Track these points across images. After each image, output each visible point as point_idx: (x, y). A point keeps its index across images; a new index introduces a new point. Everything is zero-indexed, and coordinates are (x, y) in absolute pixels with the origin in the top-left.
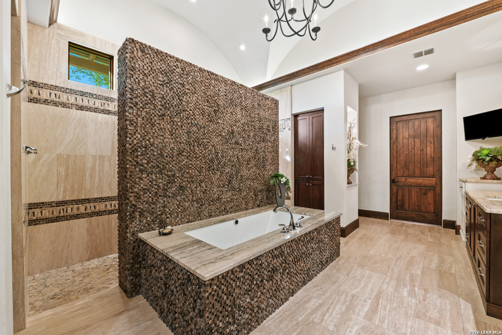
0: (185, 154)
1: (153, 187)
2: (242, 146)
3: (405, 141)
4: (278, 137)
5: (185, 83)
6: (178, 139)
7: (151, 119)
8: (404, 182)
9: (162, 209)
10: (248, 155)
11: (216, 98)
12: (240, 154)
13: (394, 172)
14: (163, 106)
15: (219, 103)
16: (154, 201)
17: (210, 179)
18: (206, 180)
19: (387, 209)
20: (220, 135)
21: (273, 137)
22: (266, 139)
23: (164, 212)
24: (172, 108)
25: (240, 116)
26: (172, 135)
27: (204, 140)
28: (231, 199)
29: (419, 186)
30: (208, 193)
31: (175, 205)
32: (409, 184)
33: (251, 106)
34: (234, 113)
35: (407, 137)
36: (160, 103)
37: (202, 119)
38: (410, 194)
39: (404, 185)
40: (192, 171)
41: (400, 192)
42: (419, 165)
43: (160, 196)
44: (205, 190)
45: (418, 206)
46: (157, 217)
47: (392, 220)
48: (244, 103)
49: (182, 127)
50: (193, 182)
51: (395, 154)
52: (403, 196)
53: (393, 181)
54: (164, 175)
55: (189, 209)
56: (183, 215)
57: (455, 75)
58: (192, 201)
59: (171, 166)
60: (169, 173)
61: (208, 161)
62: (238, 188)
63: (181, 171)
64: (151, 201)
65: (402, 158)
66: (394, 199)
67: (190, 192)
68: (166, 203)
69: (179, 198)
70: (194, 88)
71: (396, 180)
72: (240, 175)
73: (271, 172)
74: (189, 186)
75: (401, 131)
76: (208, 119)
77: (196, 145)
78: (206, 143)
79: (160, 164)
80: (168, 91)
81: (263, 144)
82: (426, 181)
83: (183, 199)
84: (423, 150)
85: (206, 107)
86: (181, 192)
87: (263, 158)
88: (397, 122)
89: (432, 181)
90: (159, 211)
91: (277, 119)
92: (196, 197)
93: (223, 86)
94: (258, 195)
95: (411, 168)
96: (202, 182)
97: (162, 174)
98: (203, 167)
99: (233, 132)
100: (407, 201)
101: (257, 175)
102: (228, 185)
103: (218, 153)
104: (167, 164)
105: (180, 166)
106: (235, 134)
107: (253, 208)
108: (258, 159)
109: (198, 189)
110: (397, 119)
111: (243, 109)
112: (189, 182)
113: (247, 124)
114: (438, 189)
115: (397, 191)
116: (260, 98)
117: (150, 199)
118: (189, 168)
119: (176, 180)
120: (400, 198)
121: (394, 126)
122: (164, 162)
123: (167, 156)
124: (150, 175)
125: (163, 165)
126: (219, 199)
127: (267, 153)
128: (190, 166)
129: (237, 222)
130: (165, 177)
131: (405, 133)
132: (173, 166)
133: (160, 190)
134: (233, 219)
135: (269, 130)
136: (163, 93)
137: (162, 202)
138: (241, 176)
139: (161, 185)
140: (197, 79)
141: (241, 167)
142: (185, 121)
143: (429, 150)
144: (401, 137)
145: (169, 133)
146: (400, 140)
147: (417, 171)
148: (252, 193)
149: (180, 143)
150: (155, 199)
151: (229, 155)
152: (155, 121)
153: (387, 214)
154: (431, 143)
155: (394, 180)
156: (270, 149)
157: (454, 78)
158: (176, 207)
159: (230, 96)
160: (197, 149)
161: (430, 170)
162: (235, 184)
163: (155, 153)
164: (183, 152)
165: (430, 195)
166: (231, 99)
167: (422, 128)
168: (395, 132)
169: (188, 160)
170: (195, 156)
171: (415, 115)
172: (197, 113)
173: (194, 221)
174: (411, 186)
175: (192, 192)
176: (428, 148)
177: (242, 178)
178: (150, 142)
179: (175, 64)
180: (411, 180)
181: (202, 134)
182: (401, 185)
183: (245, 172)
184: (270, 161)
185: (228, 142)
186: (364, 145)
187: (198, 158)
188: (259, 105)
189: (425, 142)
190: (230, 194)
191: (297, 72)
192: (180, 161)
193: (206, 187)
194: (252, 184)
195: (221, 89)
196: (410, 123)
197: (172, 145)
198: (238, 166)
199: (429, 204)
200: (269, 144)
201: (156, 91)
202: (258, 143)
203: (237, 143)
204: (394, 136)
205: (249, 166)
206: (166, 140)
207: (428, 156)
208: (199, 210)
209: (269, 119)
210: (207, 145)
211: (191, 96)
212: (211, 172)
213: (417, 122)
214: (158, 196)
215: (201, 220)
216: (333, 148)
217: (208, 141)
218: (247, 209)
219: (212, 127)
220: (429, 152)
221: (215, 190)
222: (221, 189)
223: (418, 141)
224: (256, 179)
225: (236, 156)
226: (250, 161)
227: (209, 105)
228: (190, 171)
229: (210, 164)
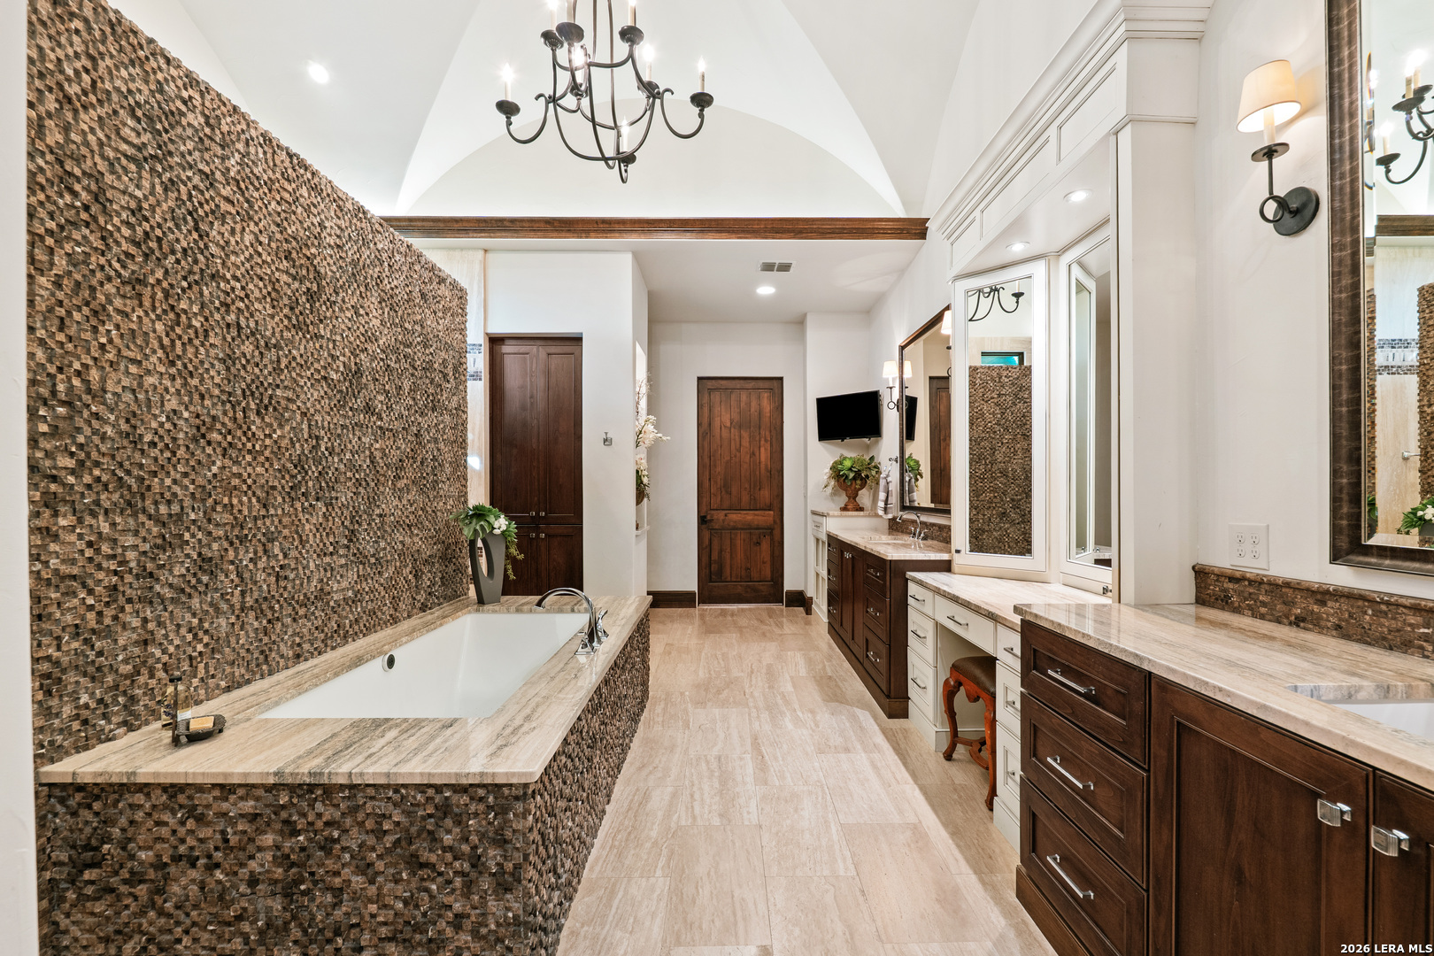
0: (215, 436)
1: (99, 567)
2: (381, 419)
3: (725, 434)
4: (464, 399)
5: (218, 175)
6: (195, 382)
7: (93, 289)
8: (723, 521)
9: (137, 651)
10: (398, 448)
11: (313, 250)
12: (378, 446)
13: (705, 500)
14: (137, 244)
15: (322, 271)
16: (107, 621)
17: (297, 527)
18: (286, 532)
19: (692, 586)
20: (325, 378)
21: (455, 398)
22: (439, 402)
23: (142, 665)
24: (171, 259)
25: (376, 322)
26: (172, 364)
27: (279, 392)
28: (357, 593)
29: (749, 528)
30: (292, 576)
31: (183, 631)
32: (732, 524)
33: (406, 297)
34: (362, 311)
35: (728, 425)
36: (126, 232)
37: (272, 317)
38: (732, 545)
39: (723, 529)
40: (241, 502)
41: (716, 543)
42: (747, 486)
43: (129, 601)
44: (282, 567)
45: (747, 569)
46: (116, 687)
47: (702, 607)
48: (386, 281)
49: (206, 336)
50: (243, 539)
51: (707, 461)
52: (721, 551)
53: (703, 520)
54: (142, 518)
55: (233, 640)
56: (212, 663)
57: (805, 315)
58: (242, 610)
59: (168, 482)
60: (163, 509)
61: (289, 465)
62: (373, 556)
63: (204, 501)
64: (93, 624)
65: (718, 469)
66: (705, 560)
67: (233, 576)
68: (151, 626)
69: (195, 603)
70: (248, 201)
71: (708, 518)
72: (377, 511)
73: (451, 502)
74: (231, 554)
75: (717, 410)
76: (289, 319)
77: (253, 406)
78: (283, 403)
79: (128, 473)
80: (159, 189)
81: (432, 418)
82: (760, 518)
83: (211, 604)
84: (754, 454)
85: (285, 278)
86: (205, 579)
87: (434, 459)
88: (710, 390)
89: (764, 518)
90: (126, 661)
91: (462, 345)
92: (256, 595)
93: (333, 214)
94: (423, 573)
95: (734, 490)
96: (272, 540)
97: (135, 515)
98: (274, 488)
99: (358, 373)
100: (728, 561)
101: (420, 512)
102: (348, 547)
103: (317, 438)
104: (155, 474)
105: (200, 481)
106: (364, 380)
107: (409, 617)
108: (422, 463)
109: (261, 565)
110: (710, 384)
111: (387, 300)
112: (232, 544)
113: (396, 351)
114: (776, 532)
115: (710, 540)
116: (426, 274)
117: (91, 616)
118: (231, 490)
119: (187, 536)
120: (715, 556)
121: (706, 399)
122: (141, 466)
123: (153, 444)
124: (88, 520)
125: (141, 480)
126: (322, 594)
127: (442, 446)
128: (235, 482)
129: (391, 662)
130: (149, 524)
131: (724, 416)
132: (175, 482)
133: (128, 578)
134: (380, 654)
135: (445, 376)
136: (139, 193)
137: (136, 622)
138: (380, 516)
139: (131, 555)
140: (256, 171)
141: (382, 489)
142: (217, 316)
143: (764, 455)
144: (717, 423)
145: (160, 353)
146: (717, 431)
147: (745, 498)
148: (408, 570)
149: (202, 397)
150: (109, 613)
151: (349, 446)
152: (110, 302)
153: (693, 594)
154: (766, 441)
155: (705, 517)
156: (449, 434)
157: (800, 322)
158: (189, 637)
159: (350, 251)
160: (258, 421)
161: (765, 495)
162: (367, 545)
163: (109, 431)
164: (210, 429)
165: (765, 545)
166: (355, 263)
167: (752, 410)
168: (706, 410)
169: (227, 462)
170: (249, 446)
171: (742, 381)
172: (257, 294)
173: (248, 682)
174: (735, 528)
175: (239, 575)
176: (762, 450)
177: (383, 523)
178: (86, 382)
179: (185, 94)
180: (735, 517)
181: (270, 368)
182: (717, 527)
183: (390, 504)
184: (448, 469)
185: (346, 402)
186: (664, 438)
187: (261, 453)
188: (423, 296)
189: (757, 439)
190: (352, 575)
191: (513, 221)
192: (199, 462)
193: (285, 556)
194: (408, 540)
195: (327, 224)
196: (733, 396)
197: (172, 403)
198: (372, 484)
199: (764, 563)
200: (447, 418)
201: (109, 178)
202: (422, 414)
203: (369, 409)
204: (705, 421)
205: (401, 484)
206: (150, 380)
207: (763, 466)
208: (266, 640)
209: (446, 343)
210: (286, 409)
211: (238, 228)
212: (298, 505)
213: (744, 397)
214: (122, 600)
215: (270, 674)
216: (605, 440)
217: (290, 394)
218: (395, 621)
219: (302, 347)
220: (763, 459)
221: (312, 565)
222: (327, 559)
223: (745, 434)
224: (419, 524)
225: (367, 453)
226: (402, 468)
227: (293, 271)
228: (235, 501)
229: (295, 477)
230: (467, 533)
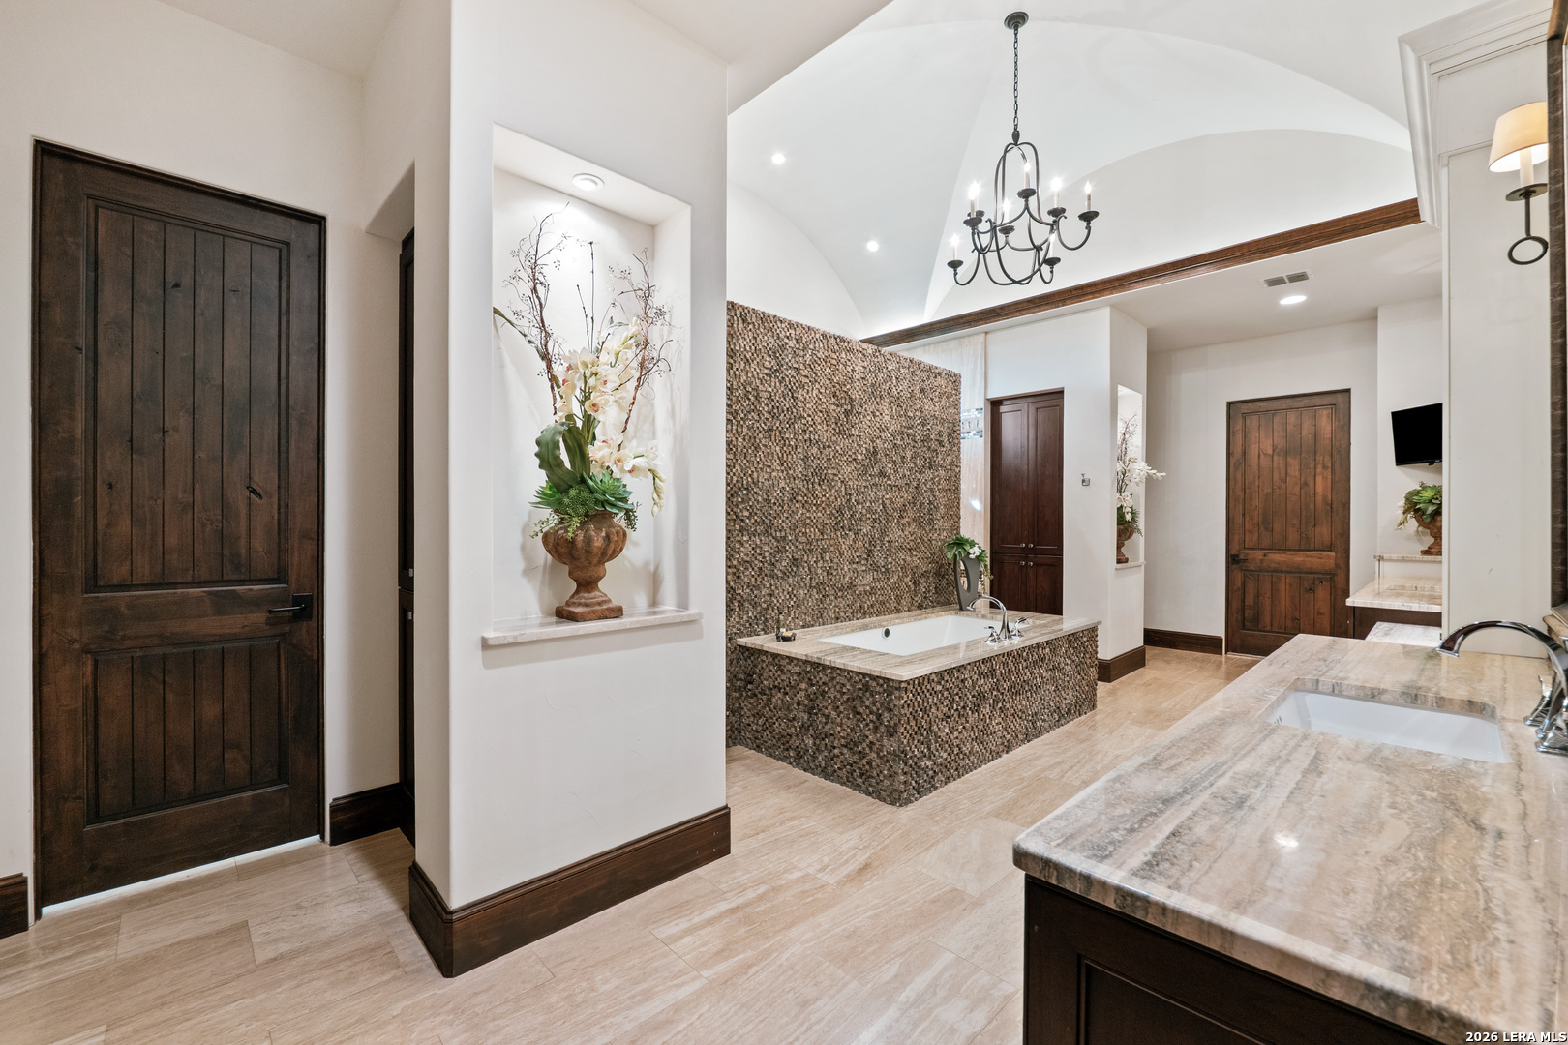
0: (800, 498)
1: (756, 559)
2: (890, 479)
3: (1265, 462)
4: (958, 457)
5: (802, 366)
6: (791, 472)
7: (755, 438)
8: (1262, 561)
9: (768, 598)
10: (902, 497)
11: (848, 386)
12: (887, 497)
13: (1237, 537)
14: (770, 413)
15: (853, 397)
16: (758, 583)
17: (838, 545)
18: (832, 548)
19: (1217, 628)
20: (854, 459)
21: (949, 457)
22: (935, 461)
23: (770, 605)
24: (783, 415)
25: (887, 418)
26: (782, 465)
27: (829, 471)
28: (872, 589)
29: (1297, 571)
30: (835, 573)
31: (785, 593)
32: (1273, 565)
33: (909, 395)
34: (877, 414)
35: (1270, 451)
36: (766, 409)
37: (826, 431)
38: (1274, 590)
39: (1261, 570)
40: (811, 532)
41: (1251, 586)
42: (1296, 521)
43: (766, 575)
44: (830, 567)
45: (1294, 619)
46: (761, 612)
47: (1231, 655)
48: (894, 389)
49: (796, 449)
50: (811, 551)
51: (1240, 493)
52: (1258, 595)
53: (1233, 560)
54: (771, 538)
55: (806, 602)
56: (797, 612)
57: (1376, 310)
58: (811, 587)
59: (780, 521)
60: (778, 534)
61: (834, 511)
62: (883, 567)
63: (794, 530)
64: (753, 583)
65: (1256, 502)
66: (1235, 604)
67: (806, 569)
68: (773, 588)
69: (790, 580)
70: (815, 373)
71: (1242, 557)
72: (886, 539)
73: (945, 534)
74: (806, 557)
75: (1254, 436)
76: (835, 429)
77: (817, 480)
78: (831, 477)
79: (766, 517)
80: (778, 384)
81: (929, 474)
82: (1313, 560)
83: (797, 582)
84: (1306, 484)
85: (833, 407)
86: (794, 569)
87: (930, 503)
88: (1244, 416)
89: (1328, 559)
90: (764, 602)
91: (957, 417)
92: (817, 581)
93: (860, 360)
94: (920, 582)
95: (1277, 527)
96: (825, 553)
97: (768, 536)
98: (826, 524)
99: (875, 453)
100: (1268, 608)
101: (919, 541)
102: (867, 560)
103: (850, 495)
104: (775, 518)
105: (793, 521)
106: (879, 456)
107: (909, 610)
108: (920, 506)
109: (819, 565)
110: (1244, 408)
111: (896, 401)
112: (806, 553)
113: (901, 433)
114: (1340, 578)
115: (1244, 583)
116: (924, 375)
117: (753, 579)
118: (806, 525)
119: (787, 547)
120: (1250, 600)
121: (1238, 426)
122: (771, 514)
123: (775, 504)
124: (753, 538)
125: (770, 520)
126: (851, 586)
127: (937, 493)
128: (808, 521)
129: (887, 633)
130: (773, 540)
131: (1263, 442)
132: (783, 521)
133: (766, 565)
134: (881, 626)
135: (941, 443)
136: (771, 390)
137: (768, 586)
138: (889, 542)
139: (767, 554)
140: (819, 356)
141: (890, 524)
142: (801, 438)
143: (1321, 485)
144: (1254, 450)
145: (778, 461)
146: (1253, 460)
147: (1293, 536)
148: (908, 579)
149: (794, 479)
150: (759, 579)
151: (869, 498)
152: (760, 442)
153: (1220, 639)
154: (1325, 467)
155: (1237, 556)
156: (943, 484)
157: (1372, 318)
158: (788, 597)
159: (870, 379)
160: (819, 488)
161: (1323, 532)
162: (879, 558)
163: (760, 499)
164: (797, 495)
165: (1322, 593)
166: (873, 385)
167: (1304, 432)
168: (1239, 438)
169: (805, 511)
170: (815, 502)
171: (1288, 400)
172: (819, 421)
173: (813, 626)
174: (1276, 571)
175: (809, 569)
176: (1319, 479)
177: (890, 546)
178: (753, 479)
179: (788, 334)
180: (1277, 558)
181: (825, 459)
182: (1252, 568)
183: (896, 534)
184: (942, 510)
185: (867, 472)
186: (1158, 475)
187: (820, 505)
188: (922, 390)
189: (1312, 466)
190: (869, 577)
192: (793, 511)
193: (832, 561)
194: (908, 559)
195: (856, 368)
196: (1277, 419)
197: (782, 484)
198: (884, 521)
199: (1319, 614)
200: (942, 473)
201: (761, 387)
202: (921, 473)
203: (882, 474)
204: (1238, 449)
205: (903, 521)
206: (774, 474)
207: (1319, 498)
208: (821, 606)
209: (942, 418)
210: (833, 480)
211: (810, 389)
212: (839, 534)
213: (1292, 417)
214: (763, 574)
215: (823, 625)
216: (1083, 481)
217: (835, 472)
218: (899, 611)
219: (843, 443)
220: (1320, 488)
221: (846, 569)
222: (855, 566)
223: (1294, 462)
224: (917, 548)
225: (880, 501)
226: (905, 511)
227: (837, 402)
228: (808, 531)
229: (837, 518)
230: (950, 556)
